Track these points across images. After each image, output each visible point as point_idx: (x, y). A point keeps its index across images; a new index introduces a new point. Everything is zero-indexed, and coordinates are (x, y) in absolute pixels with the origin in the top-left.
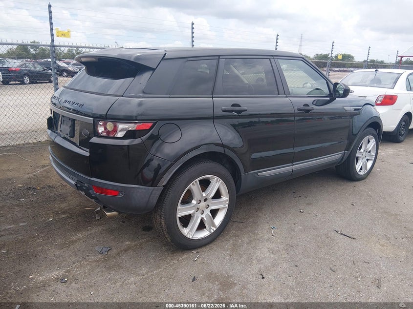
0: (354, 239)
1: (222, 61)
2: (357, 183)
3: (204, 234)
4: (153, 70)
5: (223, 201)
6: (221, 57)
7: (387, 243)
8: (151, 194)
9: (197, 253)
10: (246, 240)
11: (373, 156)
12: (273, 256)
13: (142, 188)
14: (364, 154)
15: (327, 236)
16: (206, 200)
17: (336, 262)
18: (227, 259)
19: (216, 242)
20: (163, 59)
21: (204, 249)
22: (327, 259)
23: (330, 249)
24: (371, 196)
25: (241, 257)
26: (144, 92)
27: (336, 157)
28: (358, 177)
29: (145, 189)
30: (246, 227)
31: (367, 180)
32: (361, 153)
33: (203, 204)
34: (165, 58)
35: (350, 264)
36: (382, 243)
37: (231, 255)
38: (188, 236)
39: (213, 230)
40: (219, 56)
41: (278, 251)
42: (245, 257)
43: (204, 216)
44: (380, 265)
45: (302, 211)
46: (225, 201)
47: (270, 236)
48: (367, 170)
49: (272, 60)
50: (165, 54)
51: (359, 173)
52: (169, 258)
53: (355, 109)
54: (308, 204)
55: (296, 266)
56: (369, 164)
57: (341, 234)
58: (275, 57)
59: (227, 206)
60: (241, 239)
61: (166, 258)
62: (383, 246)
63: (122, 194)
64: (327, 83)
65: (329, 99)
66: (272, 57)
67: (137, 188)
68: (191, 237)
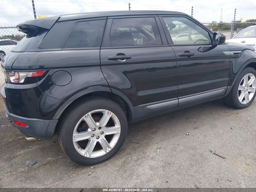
0: (224, 158)
1: (110, 21)
2: (240, 110)
3: (100, 153)
4: (48, 30)
5: (116, 129)
6: (109, 18)
7: (253, 163)
8: (48, 125)
9: (94, 168)
10: (135, 158)
11: (254, 89)
12: (151, 172)
13: (41, 121)
14: (246, 88)
15: (202, 155)
16: (100, 128)
17: (202, 179)
18: (114, 174)
19: (111, 160)
20: (57, 21)
21: (100, 165)
22: (195, 176)
23: (200, 167)
24: (249, 121)
25: (125, 172)
26: (40, 48)
27: (219, 91)
28: (241, 106)
29: (43, 122)
30: (139, 147)
31: (249, 108)
32: (243, 87)
33: (98, 131)
34: (59, 20)
35: (214, 181)
36: (248, 162)
37: (118, 171)
38: (86, 156)
39: (109, 150)
40: (107, 17)
41: (157, 168)
42: (128, 173)
43: (99, 140)
44: (241, 183)
45: (187, 134)
46: (118, 128)
47: (155, 154)
48: (249, 100)
49: (157, 18)
50: (60, 18)
51: (242, 103)
52: (72, 172)
53: (235, 53)
54: (195, 128)
55: (167, 182)
56: (251, 96)
57: (214, 154)
58: (159, 16)
59: (120, 132)
60: (131, 157)
61: (70, 172)
62: (248, 165)
63: (28, 125)
64: (209, 34)
65: (211, 46)
66: (157, 16)
67: (38, 121)
68: (88, 156)
